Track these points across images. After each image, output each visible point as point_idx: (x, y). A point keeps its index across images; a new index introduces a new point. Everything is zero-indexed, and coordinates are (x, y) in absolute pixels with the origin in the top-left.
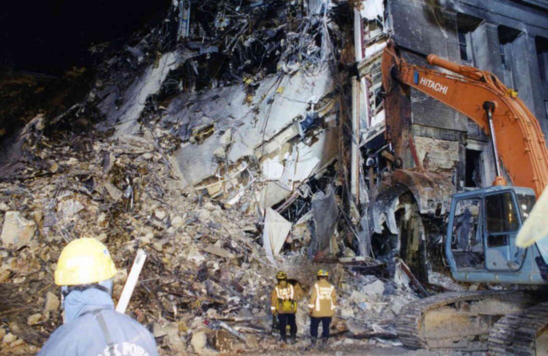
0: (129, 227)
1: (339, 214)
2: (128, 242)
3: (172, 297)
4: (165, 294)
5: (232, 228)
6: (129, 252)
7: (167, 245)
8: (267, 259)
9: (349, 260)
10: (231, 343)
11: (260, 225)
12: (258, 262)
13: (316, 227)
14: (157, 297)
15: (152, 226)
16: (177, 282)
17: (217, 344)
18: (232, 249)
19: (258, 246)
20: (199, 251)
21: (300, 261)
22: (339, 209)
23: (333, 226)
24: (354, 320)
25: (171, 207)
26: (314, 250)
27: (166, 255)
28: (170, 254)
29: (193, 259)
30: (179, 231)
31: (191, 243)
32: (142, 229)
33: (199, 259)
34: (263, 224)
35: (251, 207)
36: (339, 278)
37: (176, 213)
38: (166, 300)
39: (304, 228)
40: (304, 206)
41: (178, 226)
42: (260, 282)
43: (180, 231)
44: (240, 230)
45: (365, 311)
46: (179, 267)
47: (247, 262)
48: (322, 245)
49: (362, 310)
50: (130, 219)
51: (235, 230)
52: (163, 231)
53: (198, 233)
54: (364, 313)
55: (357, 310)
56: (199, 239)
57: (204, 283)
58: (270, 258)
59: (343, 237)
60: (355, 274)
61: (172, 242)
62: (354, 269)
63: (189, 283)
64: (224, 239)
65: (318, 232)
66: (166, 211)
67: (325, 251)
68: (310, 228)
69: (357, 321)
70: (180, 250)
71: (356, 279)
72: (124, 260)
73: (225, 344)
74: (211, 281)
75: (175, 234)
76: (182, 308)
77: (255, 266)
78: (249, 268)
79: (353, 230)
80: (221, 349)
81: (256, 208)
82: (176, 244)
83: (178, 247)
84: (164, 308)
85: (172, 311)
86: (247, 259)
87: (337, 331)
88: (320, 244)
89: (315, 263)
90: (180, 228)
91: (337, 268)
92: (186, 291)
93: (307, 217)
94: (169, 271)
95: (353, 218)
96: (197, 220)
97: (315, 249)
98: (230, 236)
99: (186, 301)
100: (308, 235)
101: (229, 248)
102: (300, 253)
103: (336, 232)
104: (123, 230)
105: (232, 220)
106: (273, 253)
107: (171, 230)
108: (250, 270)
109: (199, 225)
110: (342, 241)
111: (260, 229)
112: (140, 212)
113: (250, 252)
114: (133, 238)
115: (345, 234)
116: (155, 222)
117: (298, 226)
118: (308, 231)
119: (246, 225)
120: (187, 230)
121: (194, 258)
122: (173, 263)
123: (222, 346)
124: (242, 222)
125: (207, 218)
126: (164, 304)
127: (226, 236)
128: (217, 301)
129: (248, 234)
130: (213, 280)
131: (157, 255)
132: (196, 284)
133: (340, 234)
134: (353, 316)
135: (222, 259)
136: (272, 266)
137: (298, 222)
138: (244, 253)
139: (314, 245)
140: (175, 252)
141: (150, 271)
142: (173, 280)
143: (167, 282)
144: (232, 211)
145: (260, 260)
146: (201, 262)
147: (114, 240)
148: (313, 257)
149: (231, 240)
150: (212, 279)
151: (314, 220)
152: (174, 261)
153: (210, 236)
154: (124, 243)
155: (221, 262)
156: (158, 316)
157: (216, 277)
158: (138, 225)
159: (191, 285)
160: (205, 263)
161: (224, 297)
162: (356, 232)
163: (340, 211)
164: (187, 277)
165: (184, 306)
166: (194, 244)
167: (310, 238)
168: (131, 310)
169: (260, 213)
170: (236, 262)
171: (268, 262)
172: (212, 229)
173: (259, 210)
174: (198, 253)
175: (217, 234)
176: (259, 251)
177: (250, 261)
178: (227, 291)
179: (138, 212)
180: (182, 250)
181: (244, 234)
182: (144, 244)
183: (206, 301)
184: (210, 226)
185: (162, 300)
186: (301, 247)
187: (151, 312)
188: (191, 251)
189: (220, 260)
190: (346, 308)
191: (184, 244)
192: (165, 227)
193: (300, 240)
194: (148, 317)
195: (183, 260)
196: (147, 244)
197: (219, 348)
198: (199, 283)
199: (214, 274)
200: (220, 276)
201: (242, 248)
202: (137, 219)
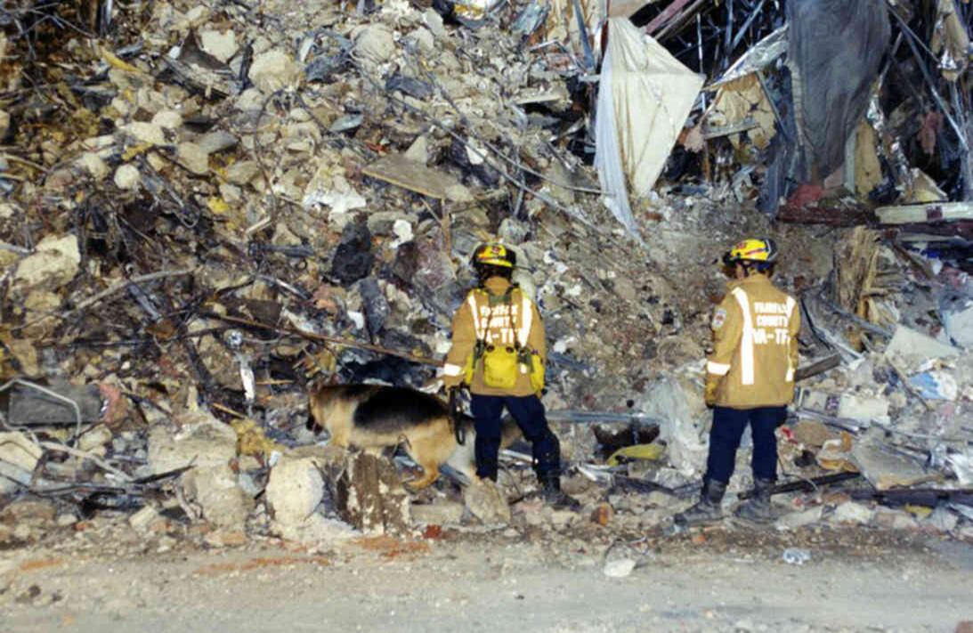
0: (99, 89)
1: (893, 41)
2: (90, 142)
3: (235, 336)
4: (212, 324)
5: (473, 92)
6: (88, 175)
7: (232, 150)
8: (603, 208)
9: (917, 214)
10: (406, 502)
11: (583, 84)
12: (566, 218)
13: (797, 91)
14: (183, 335)
15: (182, 85)
16: (260, 285)
17: (353, 502)
18: (469, 171)
19: (572, 161)
20: (346, 176)
21: (727, 218)
22: (893, 20)
23: (864, 87)
24: (888, 434)
25: (261, 16)
26: (785, 179)
27: (224, 189)
28: (237, 185)
29: (323, 206)
30: (277, 104)
31: (318, 147)
32: (142, 97)
33: (344, 203)
34: (594, 79)
35: (557, 18)
36: (860, 281)
37: (275, 38)
38: (216, 346)
39: (751, 96)
40: (758, 10)
41: (273, 85)
42: (560, 290)
43: (282, 104)
44: (502, 102)
45: (931, 404)
46: (269, 232)
47: (522, 216)
48: (817, 158)
49: (923, 402)
50: (107, 58)
51: (487, 102)
52: (223, 104)
53: (349, 111)
54: (929, 410)
55: (900, 398)
56: (351, 133)
57: (356, 287)
58: (615, 204)
59: (901, 130)
60: (937, 267)
61: (248, 143)
62: (932, 251)
63: (301, 287)
64: (441, 133)
65: (803, 110)
66: (238, 32)
67: (826, 181)
68: (776, 95)
69: (897, 441)
70: (279, 172)
71: (937, 289)
72: (68, 204)
73: (382, 502)
74: (381, 282)
75: (263, 112)
76: (274, 375)
77: (553, 231)
78: (527, 238)
79: (942, 103)
80: (366, 521)
81: (574, 24)
82: (262, 150)
83: (269, 162)
84: (205, 374)
85: (237, 387)
86: (523, 206)
87: (818, 474)
88: (809, 157)
89: (784, 227)
90: (280, 93)
91: (855, 243)
92: (292, 317)
93: (762, 53)
94: (229, 247)
95: (945, 58)
96: (348, 65)
97: (791, 173)
98: (464, 121)
99: (285, 351)
100: (765, 122)
101: (457, 165)
102: (731, 188)
103: (873, 109)
104: (71, 99)
105: (481, 64)
106: (629, 188)
107: (248, 101)
108: (529, 245)
109: (354, 82)
110: (895, 146)
111: (584, 97)
112: (145, 35)
113: (534, 180)
114: (108, 127)
115: (912, 119)
116: (197, 72)
117: (728, 86)
118: (766, 106)
119: (531, 82)
120: (306, 98)
121: (326, 200)
122: (251, 217)
123: (370, 510)
124: (517, 72)
125: (383, 54)
126: (208, 361)
127: (448, 122)
128: (401, 352)
129: (536, 115)
130: (390, 281)
131: (189, 187)
132: (326, 290)
133: (887, 116)
134: (885, 420)
135: (427, 206)
136: (620, 231)
137: (731, 74)
138: (510, 184)
139: (787, 162)
140: (255, 177)
141: (164, 243)
142: (244, 279)
143: (222, 285)
144: (484, 32)
145: (574, 210)
146: (352, 215)
147: (36, 131)
148: (782, 202)
149: (465, 136)
150: (385, 275)
151: (792, 65)
152: (254, 210)
153: (391, 122)
154: (75, 146)
155: (424, 216)
156: (184, 403)
157: (399, 270)
158: (131, 80)
159: (310, 296)
160: (362, 217)
161: (424, 337)
162: (953, 112)
163: (896, 31)
164: (297, 269)
165: (280, 370)
166: (329, 153)
167: (772, 132)
168: (89, 380)
169: (588, 40)
170: (480, 217)
171: (604, 216)
172: (398, 95)
173: (583, 26)
174: (341, 182)
175: (413, 116)
176: (575, 176)
177: (531, 213)
178: (440, 318)
179: (137, 33)
180: (285, 171)
181: (521, 114)
182: (141, 148)
183: (359, 352)
184: (391, 87)
185: (203, 349)
186: (737, 167)
187: (161, 389)
188: (317, 175)
189: (421, 209)
190: (858, 388)
191: (292, 152)
192: (232, 88)
193: (735, 140)
194: (144, 404)
195: (283, 208)
196: (154, 149)
197: (359, 517)
198: (340, 290)
199: (393, 256)
200: (416, 266)
201: (504, 168)
202: (127, 58)
